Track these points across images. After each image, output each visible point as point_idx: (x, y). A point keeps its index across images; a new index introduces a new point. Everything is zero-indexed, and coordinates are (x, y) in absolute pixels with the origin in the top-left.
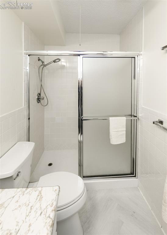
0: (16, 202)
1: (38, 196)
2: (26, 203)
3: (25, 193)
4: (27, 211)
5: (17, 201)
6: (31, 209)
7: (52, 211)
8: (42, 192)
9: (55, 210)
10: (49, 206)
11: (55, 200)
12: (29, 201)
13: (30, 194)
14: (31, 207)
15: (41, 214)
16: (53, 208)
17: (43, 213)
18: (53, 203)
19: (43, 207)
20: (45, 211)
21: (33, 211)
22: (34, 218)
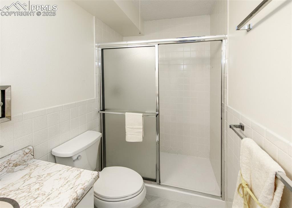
0: (59, 175)
1: (78, 175)
2: (66, 178)
3: (69, 170)
4: (63, 183)
5: (61, 174)
6: (67, 182)
7: (81, 188)
8: (82, 173)
9: (83, 189)
10: (81, 184)
11: (89, 181)
12: (69, 176)
13: (72, 172)
14: (68, 181)
15: (72, 188)
16: (83, 187)
17: (73, 188)
18: (85, 183)
19: (77, 184)
20: (76, 187)
21: (67, 185)
22: (66, 189)
